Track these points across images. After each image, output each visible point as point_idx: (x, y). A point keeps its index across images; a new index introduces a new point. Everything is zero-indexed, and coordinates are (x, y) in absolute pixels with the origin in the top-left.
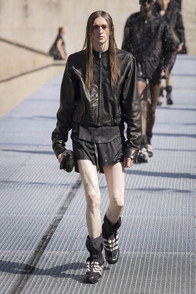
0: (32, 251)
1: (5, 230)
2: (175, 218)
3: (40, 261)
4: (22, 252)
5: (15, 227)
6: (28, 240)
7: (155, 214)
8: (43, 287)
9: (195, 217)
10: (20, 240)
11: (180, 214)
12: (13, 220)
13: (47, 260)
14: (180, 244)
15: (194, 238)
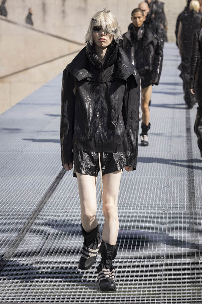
0: (55, 177)
1: (38, 163)
2: (154, 153)
3: (59, 184)
4: (48, 177)
5: (45, 161)
6: (53, 169)
7: (141, 151)
8: (60, 202)
9: (168, 152)
10: (47, 169)
11: (158, 151)
12: (44, 156)
13: (64, 183)
14: (156, 171)
15: (166, 167)
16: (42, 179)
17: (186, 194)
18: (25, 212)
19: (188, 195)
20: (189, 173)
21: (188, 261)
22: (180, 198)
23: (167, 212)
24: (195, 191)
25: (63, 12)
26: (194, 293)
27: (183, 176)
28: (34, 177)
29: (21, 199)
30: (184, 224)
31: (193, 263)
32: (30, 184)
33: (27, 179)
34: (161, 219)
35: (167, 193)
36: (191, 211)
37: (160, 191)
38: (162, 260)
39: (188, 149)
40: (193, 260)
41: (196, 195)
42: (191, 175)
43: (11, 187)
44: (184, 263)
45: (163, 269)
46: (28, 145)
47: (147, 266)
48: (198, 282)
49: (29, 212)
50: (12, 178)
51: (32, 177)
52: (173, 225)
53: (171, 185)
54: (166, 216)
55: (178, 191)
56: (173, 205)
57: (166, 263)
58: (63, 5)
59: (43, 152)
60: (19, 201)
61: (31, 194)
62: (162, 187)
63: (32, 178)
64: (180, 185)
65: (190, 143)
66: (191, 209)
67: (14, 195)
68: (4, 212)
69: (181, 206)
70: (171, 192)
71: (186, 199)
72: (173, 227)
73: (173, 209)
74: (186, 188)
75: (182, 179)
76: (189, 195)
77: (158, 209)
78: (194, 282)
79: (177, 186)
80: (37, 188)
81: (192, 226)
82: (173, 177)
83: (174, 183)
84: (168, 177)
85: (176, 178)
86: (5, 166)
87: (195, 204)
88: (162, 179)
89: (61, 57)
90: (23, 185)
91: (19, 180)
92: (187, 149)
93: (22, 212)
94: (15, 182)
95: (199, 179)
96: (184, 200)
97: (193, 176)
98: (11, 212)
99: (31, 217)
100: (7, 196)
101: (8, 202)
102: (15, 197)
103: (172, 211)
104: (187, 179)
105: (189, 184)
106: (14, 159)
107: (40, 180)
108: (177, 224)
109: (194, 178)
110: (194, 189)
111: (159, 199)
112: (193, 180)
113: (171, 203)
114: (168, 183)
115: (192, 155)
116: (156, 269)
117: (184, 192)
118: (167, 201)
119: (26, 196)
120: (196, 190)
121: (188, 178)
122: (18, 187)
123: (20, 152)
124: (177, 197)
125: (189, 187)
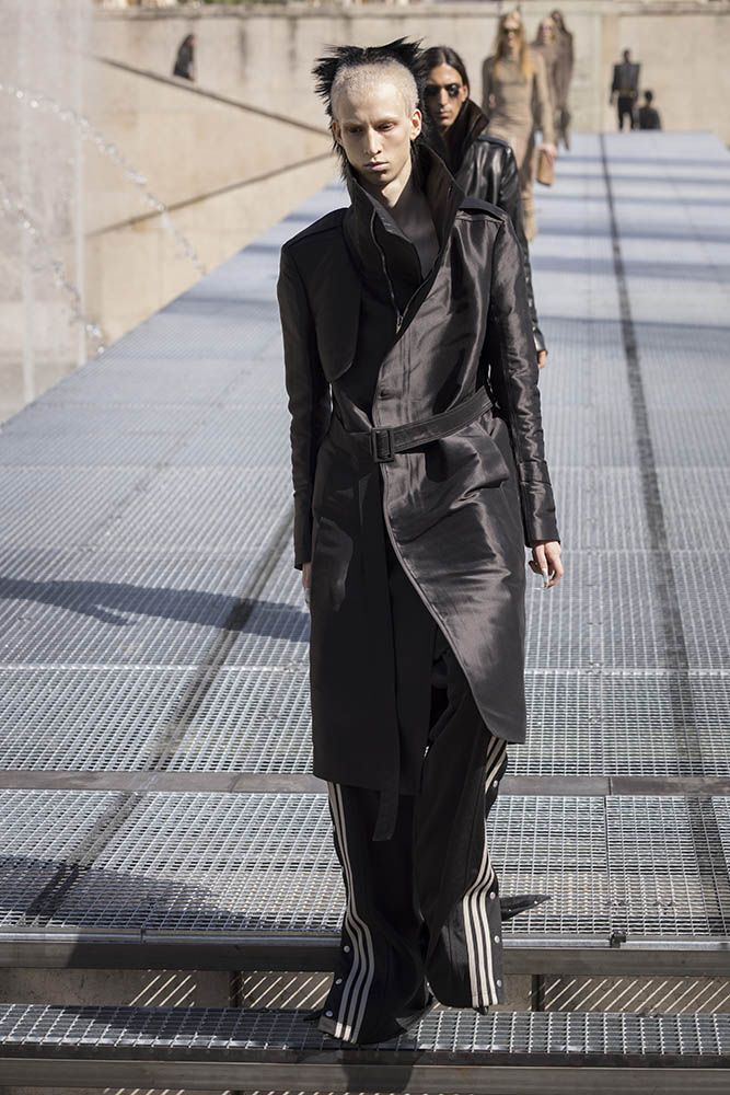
9: (586, 406)
11: (560, 404)
14: (560, 453)
16: (279, 472)
17: (641, 511)
18: (245, 553)
19: (644, 511)
20: (642, 458)
21: (659, 672)
22: (627, 521)
23: (598, 554)
24: (662, 502)
25: (292, 55)
26: (682, 751)
27: (630, 465)
28: (259, 467)
29: (230, 522)
30: (643, 582)
31: (673, 678)
32: (250, 486)
33: (240, 473)
34: (585, 573)
35: (593, 508)
36: (657, 551)
37: (576, 502)
38: (598, 670)
39: (635, 400)
40: (674, 671)
41: (665, 512)
42: (648, 461)
43: (204, 491)
44: (652, 678)
45: (601, 693)
46: (234, 389)
47: (561, 685)
48: (690, 722)
49: (254, 553)
50: (203, 469)
51: (252, 467)
52: (615, 585)
53: (601, 488)
54: (597, 565)
55: (618, 503)
56: (611, 539)
57: (608, 677)
58: (292, 37)
59: (273, 407)
60: (227, 527)
61: (256, 509)
62: (580, 492)
63: (252, 471)
64: (624, 487)
65: (636, 383)
66: (654, 547)
67: (213, 511)
68: (193, 553)
69: (630, 537)
70: (603, 506)
71: (642, 524)
72: (615, 590)
73: (611, 547)
74: (639, 497)
75: (627, 476)
76: (649, 512)
77: (575, 548)
78: (679, 723)
79: (616, 490)
80: (268, 495)
81: (661, 589)
82: (604, 468)
83: (608, 485)
84: (592, 468)
85: (612, 470)
86: (183, 441)
87: (664, 536)
88: (576, 474)
89: (288, 168)
90: (231, 487)
91: (221, 473)
92: (631, 398)
93: (237, 552)
94: (214, 478)
95: (669, 473)
96: (636, 524)
97: (652, 465)
98: (211, 552)
99: (262, 564)
100: (195, 514)
101: (201, 529)
102: (217, 517)
103: (609, 553)
104: (640, 473)
105: (645, 484)
106: (204, 423)
107: (274, 475)
108: (624, 582)
109: (658, 470)
110: (658, 498)
111: (575, 522)
112: (654, 475)
113: (604, 534)
114: (594, 483)
115: (645, 414)
116: (584, 693)
117: (634, 505)
118: (594, 527)
119: (243, 515)
120: (665, 501)
121: (641, 469)
122: (220, 492)
123: (215, 406)
124: (618, 517)
125: (646, 492)
